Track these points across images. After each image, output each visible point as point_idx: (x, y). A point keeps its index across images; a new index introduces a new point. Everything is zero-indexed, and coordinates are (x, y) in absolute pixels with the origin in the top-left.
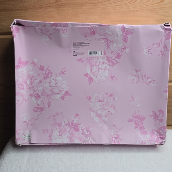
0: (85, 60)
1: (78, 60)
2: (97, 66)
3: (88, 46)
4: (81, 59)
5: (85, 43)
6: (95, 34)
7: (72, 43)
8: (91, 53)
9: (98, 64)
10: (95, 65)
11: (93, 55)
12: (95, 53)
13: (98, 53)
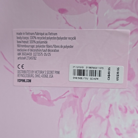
0: (60, 98)
1: (35, 97)
2: (103, 120)
3: (72, 47)
4: (46, 94)
5: (59, 38)
6: (96, 4)
7: (15, 36)
8: (81, 73)
9: (104, 112)
10: (93, 117)
11: (89, 80)
12: (93, 73)
13: (104, 73)
